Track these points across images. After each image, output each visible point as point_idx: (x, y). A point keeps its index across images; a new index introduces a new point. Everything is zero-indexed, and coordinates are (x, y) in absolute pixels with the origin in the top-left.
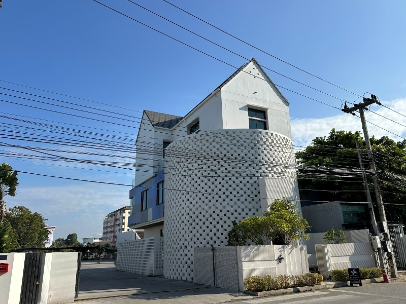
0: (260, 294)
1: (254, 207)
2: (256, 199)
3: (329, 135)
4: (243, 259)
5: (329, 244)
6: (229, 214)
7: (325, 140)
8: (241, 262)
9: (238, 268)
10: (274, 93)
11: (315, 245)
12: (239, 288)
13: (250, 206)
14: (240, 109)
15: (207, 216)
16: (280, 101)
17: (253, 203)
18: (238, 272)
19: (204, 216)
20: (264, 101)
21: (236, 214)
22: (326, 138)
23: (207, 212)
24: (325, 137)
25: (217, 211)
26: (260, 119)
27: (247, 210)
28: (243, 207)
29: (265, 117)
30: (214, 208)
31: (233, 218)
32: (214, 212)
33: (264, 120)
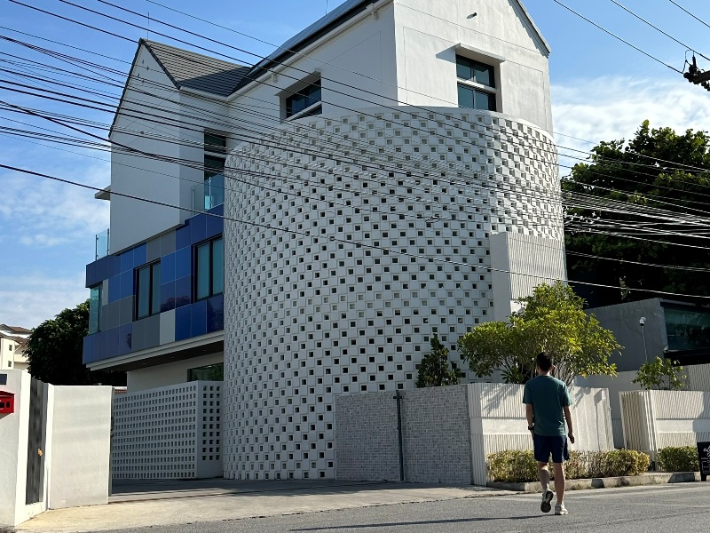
0: (527, 485)
1: (476, 303)
2: (482, 286)
3: (634, 137)
4: (484, 413)
5: (651, 391)
6: (416, 321)
7: (623, 151)
8: (480, 418)
9: (469, 433)
10: (515, 20)
11: (621, 393)
12: (472, 477)
13: (468, 302)
14: (438, 56)
15: (362, 324)
16: (529, 42)
17: (475, 294)
18: (470, 441)
19: (353, 324)
20: (493, 40)
21: (434, 320)
22: (626, 145)
23: (361, 315)
24: (622, 142)
25: (388, 313)
26: (482, 86)
27: (460, 311)
28: (451, 302)
29: (493, 80)
30: (379, 305)
31: (426, 330)
32: (380, 315)
33: (490, 89)
